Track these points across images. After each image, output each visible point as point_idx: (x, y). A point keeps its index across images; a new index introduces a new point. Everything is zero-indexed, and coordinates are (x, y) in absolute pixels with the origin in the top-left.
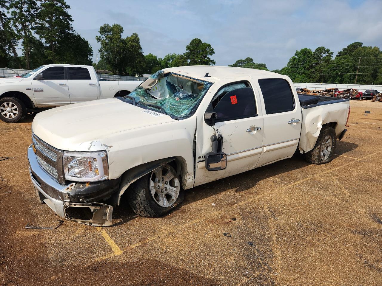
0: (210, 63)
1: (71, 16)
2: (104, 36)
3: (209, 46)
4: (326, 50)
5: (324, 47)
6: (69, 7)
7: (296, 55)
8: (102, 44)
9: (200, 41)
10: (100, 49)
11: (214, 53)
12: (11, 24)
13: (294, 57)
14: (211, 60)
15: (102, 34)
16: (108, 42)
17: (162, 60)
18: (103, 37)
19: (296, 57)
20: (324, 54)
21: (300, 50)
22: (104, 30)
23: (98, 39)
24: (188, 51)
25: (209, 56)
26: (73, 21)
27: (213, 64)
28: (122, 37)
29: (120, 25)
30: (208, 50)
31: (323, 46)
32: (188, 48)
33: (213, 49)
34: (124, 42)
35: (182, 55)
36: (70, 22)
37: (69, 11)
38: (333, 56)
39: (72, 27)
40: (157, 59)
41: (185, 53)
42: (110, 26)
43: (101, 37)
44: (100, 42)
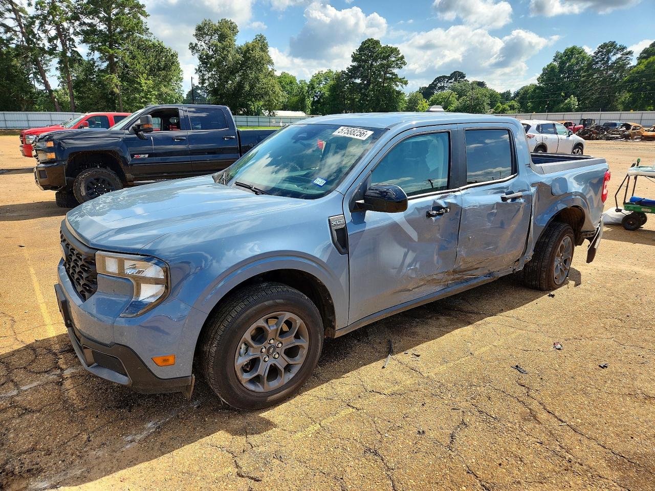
0: (398, 83)
1: (143, 6)
2: (203, 43)
3: (394, 51)
4: (618, 46)
5: (615, 42)
7: (555, 60)
8: (201, 58)
9: (377, 42)
10: (197, 68)
11: (404, 64)
12: (37, 27)
13: (551, 64)
14: (399, 77)
15: (199, 40)
16: (211, 53)
17: (305, 83)
18: (202, 45)
19: (555, 63)
20: (614, 55)
21: (562, 52)
22: (203, 31)
23: (193, 48)
24: (355, 64)
25: (396, 71)
27: (404, 86)
28: (236, 43)
29: (232, 21)
30: (393, 59)
31: (613, 41)
32: (355, 58)
33: (402, 57)
34: (239, 50)
35: (343, 72)
36: (142, 18)
38: (631, 58)
39: (147, 27)
40: (297, 82)
41: (350, 67)
42: (214, 23)
43: (199, 45)
44: (197, 55)
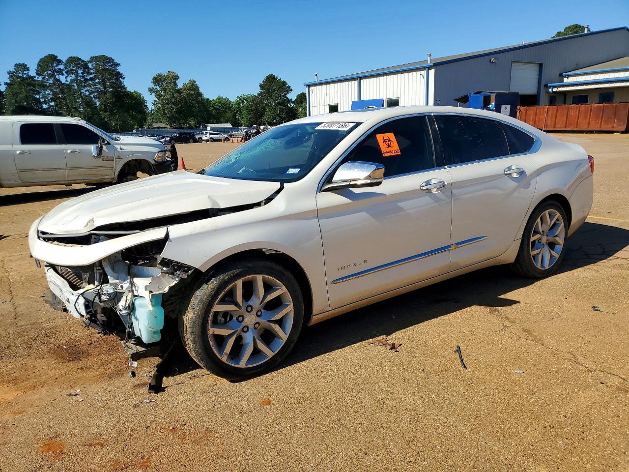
1: (122, 74)
2: (158, 87)
3: (284, 83)
6: (119, 64)
8: (156, 95)
10: (153, 102)
11: (291, 90)
15: (155, 85)
16: (162, 93)
22: (158, 80)
23: (151, 90)
24: (261, 91)
26: (125, 78)
28: (177, 86)
29: (175, 72)
32: (262, 87)
33: (289, 87)
34: (179, 91)
35: (254, 96)
36: (122, 80)
37: (120, 69)
39: (125, 84)
41: (259, 93)
42: (163, 75)
43: (155, 88)
44: (153, 94)
